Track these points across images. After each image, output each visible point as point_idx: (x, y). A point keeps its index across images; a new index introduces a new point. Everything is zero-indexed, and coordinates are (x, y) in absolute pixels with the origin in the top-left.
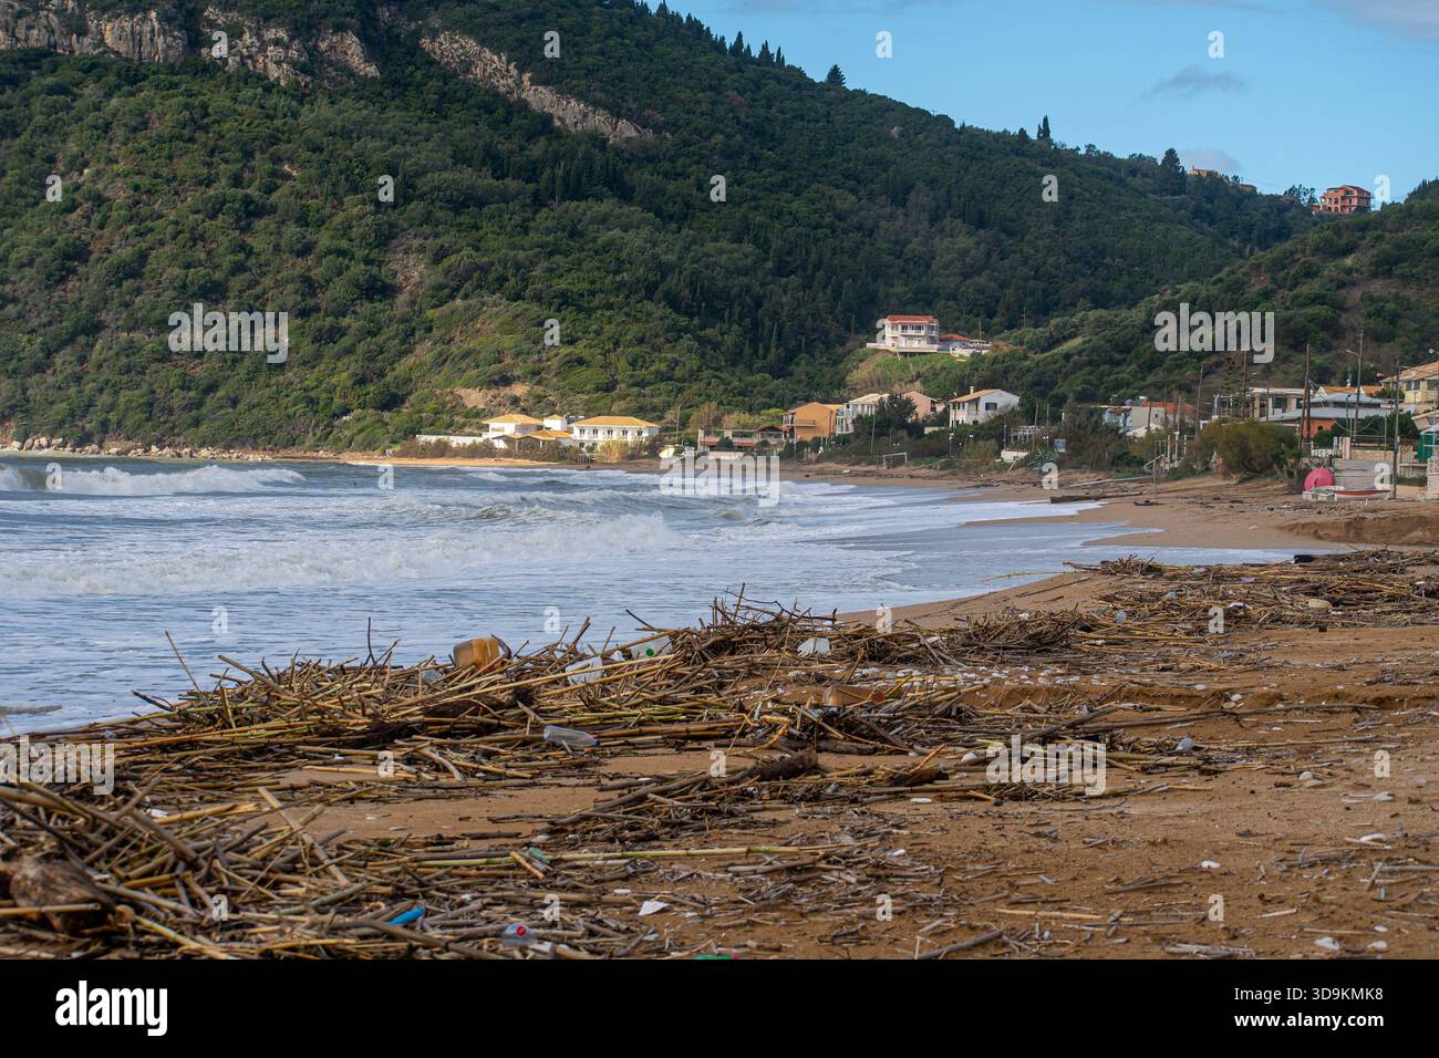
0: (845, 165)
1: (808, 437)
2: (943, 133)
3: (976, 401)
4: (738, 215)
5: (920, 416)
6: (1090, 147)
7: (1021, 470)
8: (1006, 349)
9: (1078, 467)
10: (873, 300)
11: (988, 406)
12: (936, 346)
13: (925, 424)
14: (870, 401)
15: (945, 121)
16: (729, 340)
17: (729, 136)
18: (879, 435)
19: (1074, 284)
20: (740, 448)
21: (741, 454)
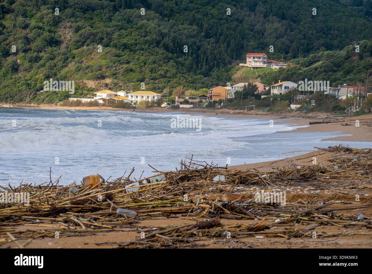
1: (217, 99)
3: (281, 86)
4: (191, 15)
5: (260, 92)
7: (298, 112)
8: (292, 66)
9: (319, 111)
10: (242, 47)
11: (285, 88)
12: (266, 65)
13: (262, 94)
14: (241, 86)
16: (187, 62)
18: (244, 99)
19: (319, 41)
20: (192, 103)
21: (192, 106)
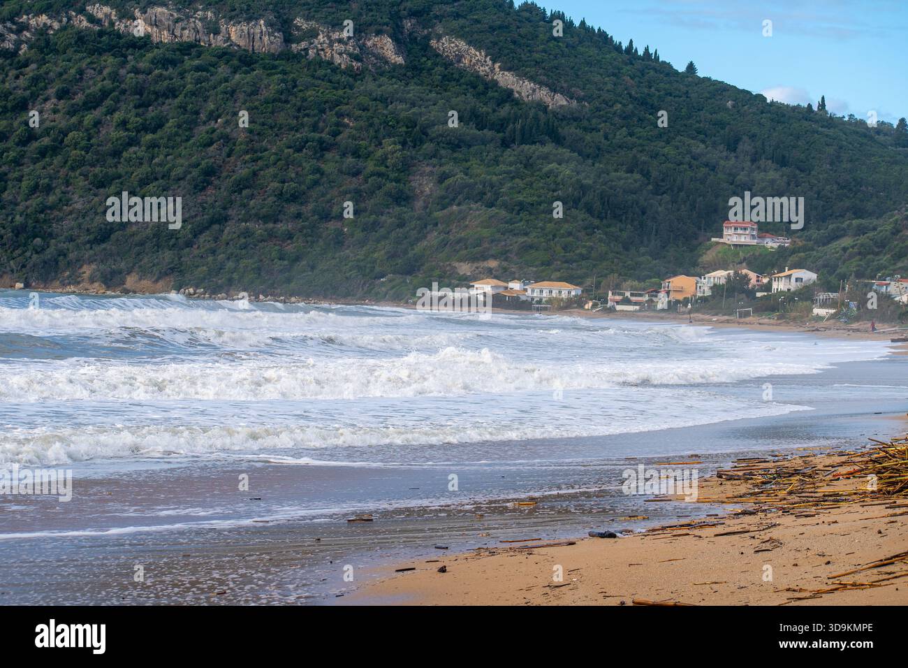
0: (698, 125)
1: (680, 297)
2: (760, 105)
3: (789, 277)
4: (631, 155)
5: (751, 286)
6: (851, 116)
7: (833, 321)
8: (800, 244)
10: (716, 211)
11: (797, 280)
12: (756, 241)
13: (755, 290)
14: (719, 275)
15: (761, 98)
16: (625, 235)
17: (624, 105)
18: (727, 297)
19: (842, 203)
20: (636, 304)
21: (638, 307)
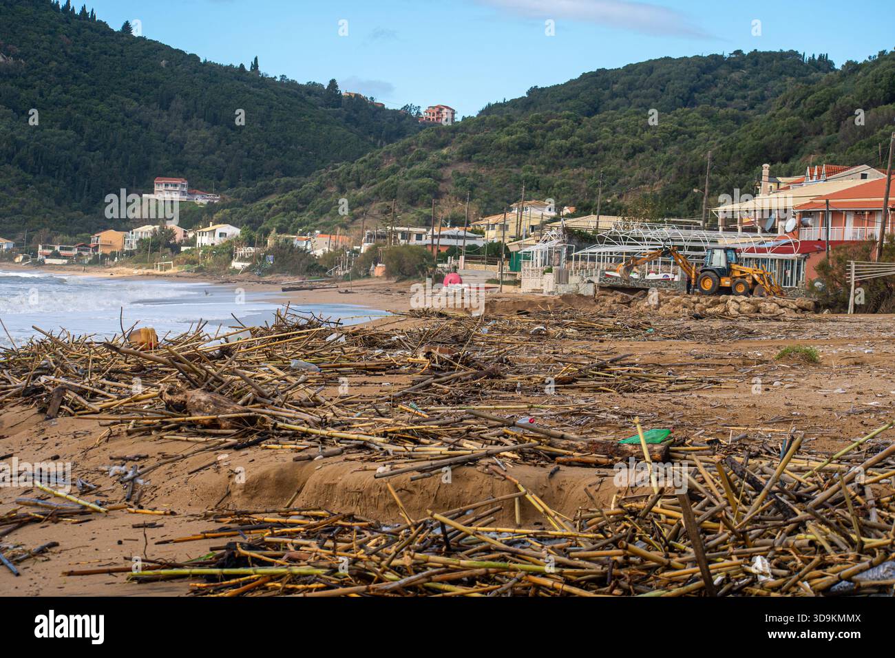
0: (132, 83)
1: (108, 251)
2: (193, 65)
3: (214, 231)
4: (65, 112)
5: (177, 240)
6: (283, 77)
7: (246, 274)
8: (229, 200)
9: (282, 272)
10: (147, 167)
11: (221, 235)
12: (186, 197)
13: (180, 245)
14: (147, 230)
15: (194, 58)
16: (57, 190)
17: (60, 63)
18: (153, 251)
19: (272, 161)
20: (65, 257)
21: (66, 261)
